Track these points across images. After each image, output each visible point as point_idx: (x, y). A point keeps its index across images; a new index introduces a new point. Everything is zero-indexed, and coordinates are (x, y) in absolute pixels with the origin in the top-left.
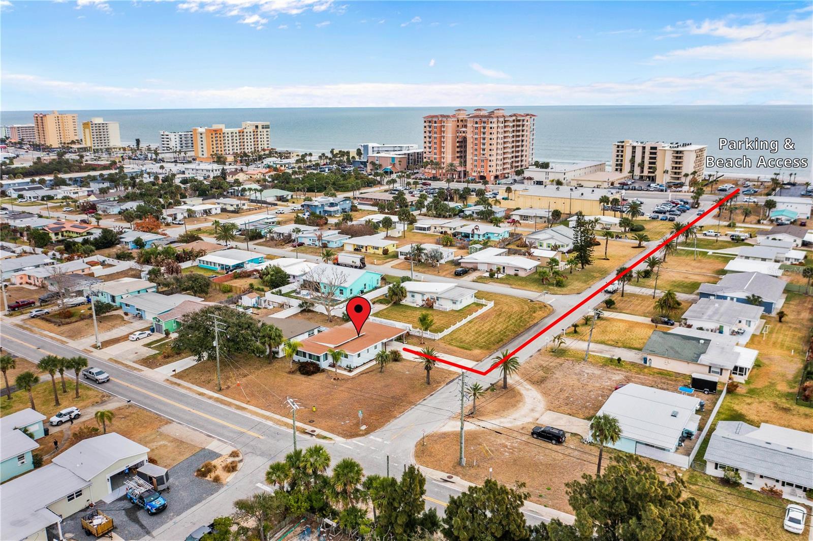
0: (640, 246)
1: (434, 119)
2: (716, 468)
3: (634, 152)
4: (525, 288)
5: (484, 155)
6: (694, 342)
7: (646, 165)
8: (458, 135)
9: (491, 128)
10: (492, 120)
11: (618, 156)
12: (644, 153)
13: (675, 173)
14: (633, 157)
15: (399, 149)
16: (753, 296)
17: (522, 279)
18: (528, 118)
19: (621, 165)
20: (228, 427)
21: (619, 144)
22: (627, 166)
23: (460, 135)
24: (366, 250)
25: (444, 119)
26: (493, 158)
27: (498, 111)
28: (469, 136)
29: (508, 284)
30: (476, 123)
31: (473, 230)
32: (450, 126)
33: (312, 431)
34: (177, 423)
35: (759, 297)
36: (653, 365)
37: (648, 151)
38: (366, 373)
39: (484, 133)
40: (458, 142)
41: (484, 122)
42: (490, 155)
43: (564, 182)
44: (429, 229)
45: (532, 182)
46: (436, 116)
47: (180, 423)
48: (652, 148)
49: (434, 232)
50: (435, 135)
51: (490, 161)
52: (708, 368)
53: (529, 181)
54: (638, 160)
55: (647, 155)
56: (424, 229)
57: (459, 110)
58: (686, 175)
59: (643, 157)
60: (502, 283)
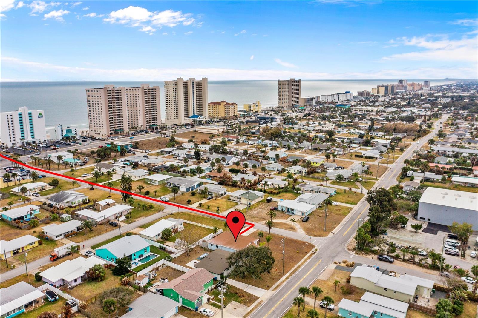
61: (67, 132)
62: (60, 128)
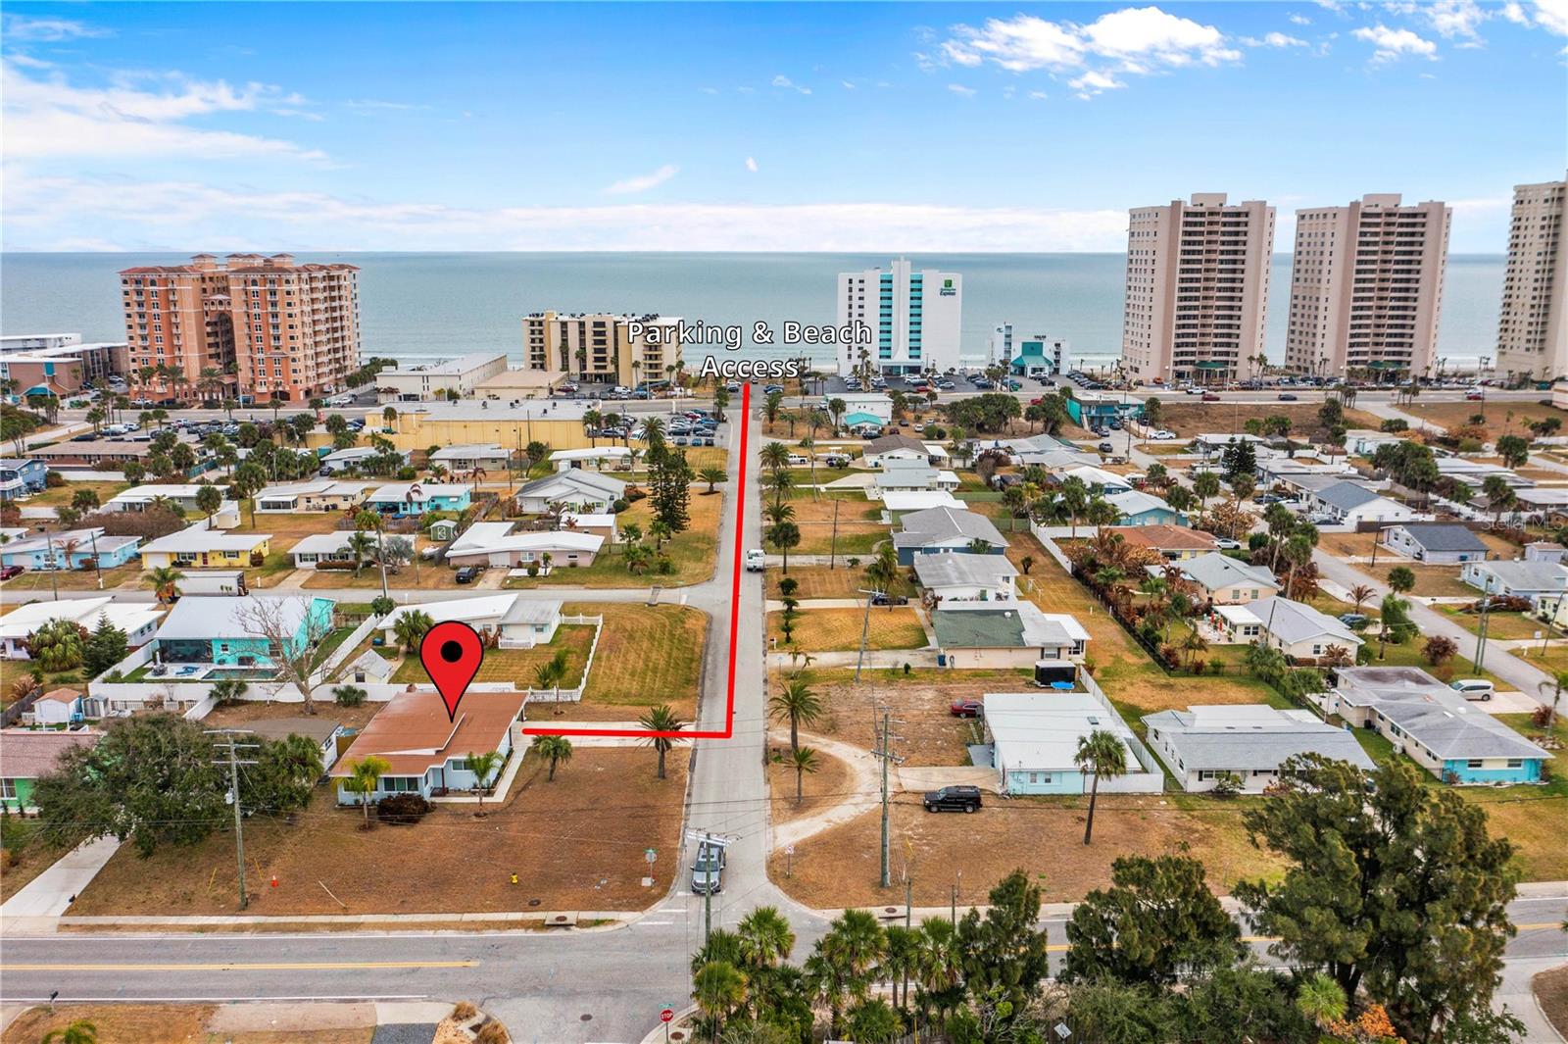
0: (711, 492)
1: (149, 277)
2: (1200, 779)
3: (564, 333)
4: (613, 585)
5: (277, 348)
6: (997, 617)
7: (590, 355)
8: (206, 308)
9: (288, 293)
10: (288, 277)
11: (533, 341)
12: (582, 333)
13: (651, 366)
14: (565, 341)
15: (38, 344)
16: (977, 540)
17: (587, 571)
18: (344, 273)
19: (542, 357)
20: (369, 970)
21: (532, 318)
22: (555, 359)
23: (213, 308)
24: (205, 562)
25: (174, 276)
26: (299, 354)
27: (281, 260)
28: (237, 311)
29: (575, 583)
30: (254, 283)
31: (408, 494)
32: (187, 291)
33: (558, 919)
34: (227, 1002)
35: (985, 542)
36: (957, 666)
37: (589, 329)
38: (524, 789)
39: (274, 304)
40: (208, 324)
41: (272, 282)
42: (293, 349)
43: (461, 393)
44: (295, 503)
45: (396, 397)
46: (154, 270)
47: (235, 1002)
48: (596, 324)
49: (308, 509)
50: (156, 311)
51: (294, 360)
52: (1039, 652)
53: (390, 396)
54: (574, 345)
55: (589, 338)
56: (286, 505)
57: (201, 256)
58: (670, 369)
59: (582, 341)
60: (563, 583)
61: (1024, 353)
62: (1003, 334)
